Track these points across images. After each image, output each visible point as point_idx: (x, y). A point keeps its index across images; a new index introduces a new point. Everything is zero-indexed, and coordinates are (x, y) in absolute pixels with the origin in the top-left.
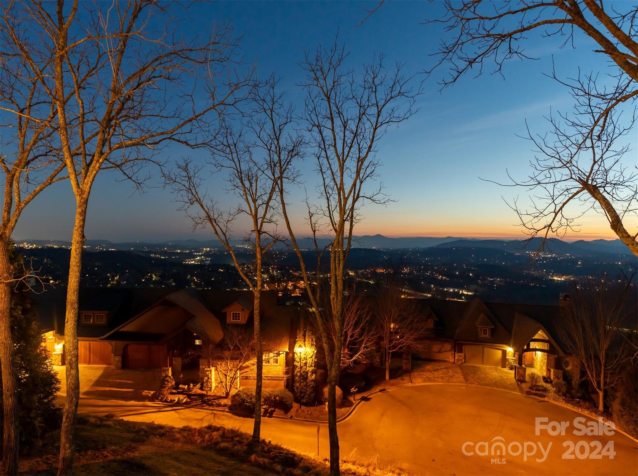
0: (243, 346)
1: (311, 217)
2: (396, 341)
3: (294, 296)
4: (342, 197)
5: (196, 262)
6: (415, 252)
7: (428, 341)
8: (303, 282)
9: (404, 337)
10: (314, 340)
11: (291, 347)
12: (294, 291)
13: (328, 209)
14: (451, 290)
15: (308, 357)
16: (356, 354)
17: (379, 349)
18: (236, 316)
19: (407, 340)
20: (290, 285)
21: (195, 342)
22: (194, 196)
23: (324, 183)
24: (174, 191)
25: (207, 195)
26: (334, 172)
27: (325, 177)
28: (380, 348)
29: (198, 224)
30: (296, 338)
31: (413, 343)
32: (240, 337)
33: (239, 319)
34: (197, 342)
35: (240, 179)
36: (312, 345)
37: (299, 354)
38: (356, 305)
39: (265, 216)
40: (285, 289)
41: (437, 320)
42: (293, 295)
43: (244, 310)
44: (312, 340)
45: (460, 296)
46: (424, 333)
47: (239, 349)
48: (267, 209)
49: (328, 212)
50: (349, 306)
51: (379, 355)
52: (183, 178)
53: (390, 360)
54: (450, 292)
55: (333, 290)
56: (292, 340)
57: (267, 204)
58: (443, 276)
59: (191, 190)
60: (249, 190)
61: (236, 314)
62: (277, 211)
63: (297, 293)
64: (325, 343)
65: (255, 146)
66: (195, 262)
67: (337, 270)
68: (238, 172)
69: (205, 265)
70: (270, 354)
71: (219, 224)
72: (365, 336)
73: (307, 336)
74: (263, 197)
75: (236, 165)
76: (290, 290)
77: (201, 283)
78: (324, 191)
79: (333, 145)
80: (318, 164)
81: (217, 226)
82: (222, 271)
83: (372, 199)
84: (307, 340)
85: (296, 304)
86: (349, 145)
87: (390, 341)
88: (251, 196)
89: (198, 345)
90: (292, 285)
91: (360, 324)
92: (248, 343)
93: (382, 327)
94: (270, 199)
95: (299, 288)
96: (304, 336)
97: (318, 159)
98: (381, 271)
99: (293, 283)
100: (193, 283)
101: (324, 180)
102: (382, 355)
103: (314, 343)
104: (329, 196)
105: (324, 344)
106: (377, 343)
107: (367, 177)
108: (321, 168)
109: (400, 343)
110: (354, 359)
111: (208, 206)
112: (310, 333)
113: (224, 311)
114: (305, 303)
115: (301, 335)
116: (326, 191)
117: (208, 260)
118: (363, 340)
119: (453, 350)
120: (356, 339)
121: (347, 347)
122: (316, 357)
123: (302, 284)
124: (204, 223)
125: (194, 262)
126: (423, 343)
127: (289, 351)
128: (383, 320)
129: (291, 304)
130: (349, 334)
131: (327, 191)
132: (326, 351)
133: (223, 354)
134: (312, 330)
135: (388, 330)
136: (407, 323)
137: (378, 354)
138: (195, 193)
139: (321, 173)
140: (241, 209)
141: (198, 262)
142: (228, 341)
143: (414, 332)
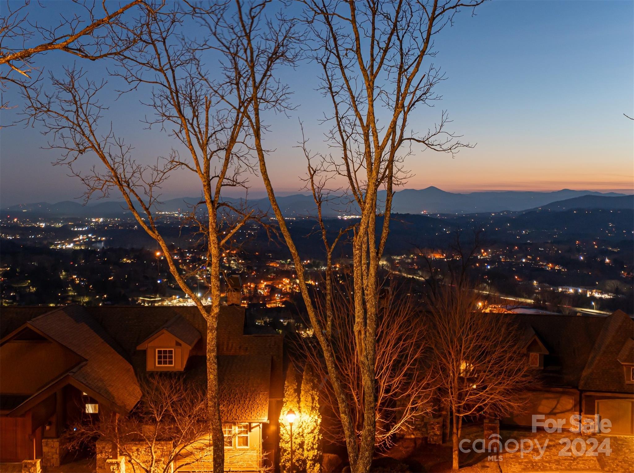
0: (181, 414)
1: (312, 176)
2: (471, 395)
3: (271, 308)
4: (372, 145)
5: (77, 245)
6: (501, 220)
7: (530, 395)
8: (287, 281)
9: (485, 388)
10: (317, 398)
11: (274, 413)
12: (270, 297)
13: (344, 161)
14: (571, 291)
15: (306, 431)
16: (396, 423)
17: (438, 412)
18: (165, 357)
19: (492, 394)
20: (263, 286)
21: (85, 408)
22: (88, 138)
23: (337, 113)
24: (48, 130)
25: (111, 135)
26: (356, 96)
27: (337, 102)
28: (441, 409)
29: (93, 189)
30: (283, 396)
31: (503, 399)
32: (175, 398)
33: (171, 363)
34: (90, 409)
35: (175, 106)
36: (313, 408)
37: (288, 428)
38: (394, 332)
39: (223, 173)
40: (254, 295)
41: (547, 353)
42: (268, 306)
43: (180, 345)
44: (313, 399)
45: (586, 302)
46: (524, 379)
47: (173, 420)
48: (227, 160)
49: (345, 168)
50: (382, 332)
51: (438, 423)
52: (65, 106)
53: (459, 432)
54: (569, 296)
55: (359, 317)
56: (274, 400)
57: (228, 150)
58: (555, 263)
59: (80, 126)
60: (192, 124)
61: (165, 352)
62: (246, 161)
63: (277, 302)
64: (344, 412)
65: (205, 47)
66: (75, 245)
67: (365, 277)
68: (171, 92)
69: (94, 252)
70: (233, 427)
71: (134, 189)
72: (413, 388)
73: (302, 393)
74: (218, 135)
75: (167, 79)
76: (264, 297)
77: (87, 286)
78: (337, 128)
79: (355, 49)
80: (325, 77)
81: (132, 193)
82: (129, 261)
83: (427, 142)
84: (302, 399)
85: (275, 325)
86: (383, 45)
87: (460, 397)
88: (196, 135)
89: (91, 414)
90: (266, 286)
91: (404, 365)
92: (191, 409)
93: (444, 370)
94: (233, 140)
95: (280, 292)
96: (298, 391)
97: (325, 68)
98: (438, 256)
99: (269, 283)
100: (72, 287)
101: (336, 107)
102: (444, 421)
103: (318, 405)
104: (345, 138)
105: (342, 415)
106: (436, 401)
107: (417, 101)
108: (330, 84)
109: (478, 400)
110: (392, 432)
111: (113, 156)
112: (308, 387)
113: (140, 348)
114: (292, 321)
115: (292, 391)
116: (339, 127)
117: (100, 241)
118: (409, 396)
119: (578, 408)
120: (395, 394)
121: (380, 410)
122: (321, 431)
123: (285, 284)
124: (105, 186)
125: (72, 245)
126: (520, 399)
127: (268, 422)
128: (445, 357)
129: (265, 322)
130: (383, 385)
131: (342, 128)
132: (345, 428)
133: (141, 431)
134: (313, 382)
135: (457, 375)
136: (492, 362)
137: (437, 420)
138: (87, 132)
139: (329, 95)
140: (176, 159)
141: (80, 245)
142: (153, 406)
143: (503, 379)
